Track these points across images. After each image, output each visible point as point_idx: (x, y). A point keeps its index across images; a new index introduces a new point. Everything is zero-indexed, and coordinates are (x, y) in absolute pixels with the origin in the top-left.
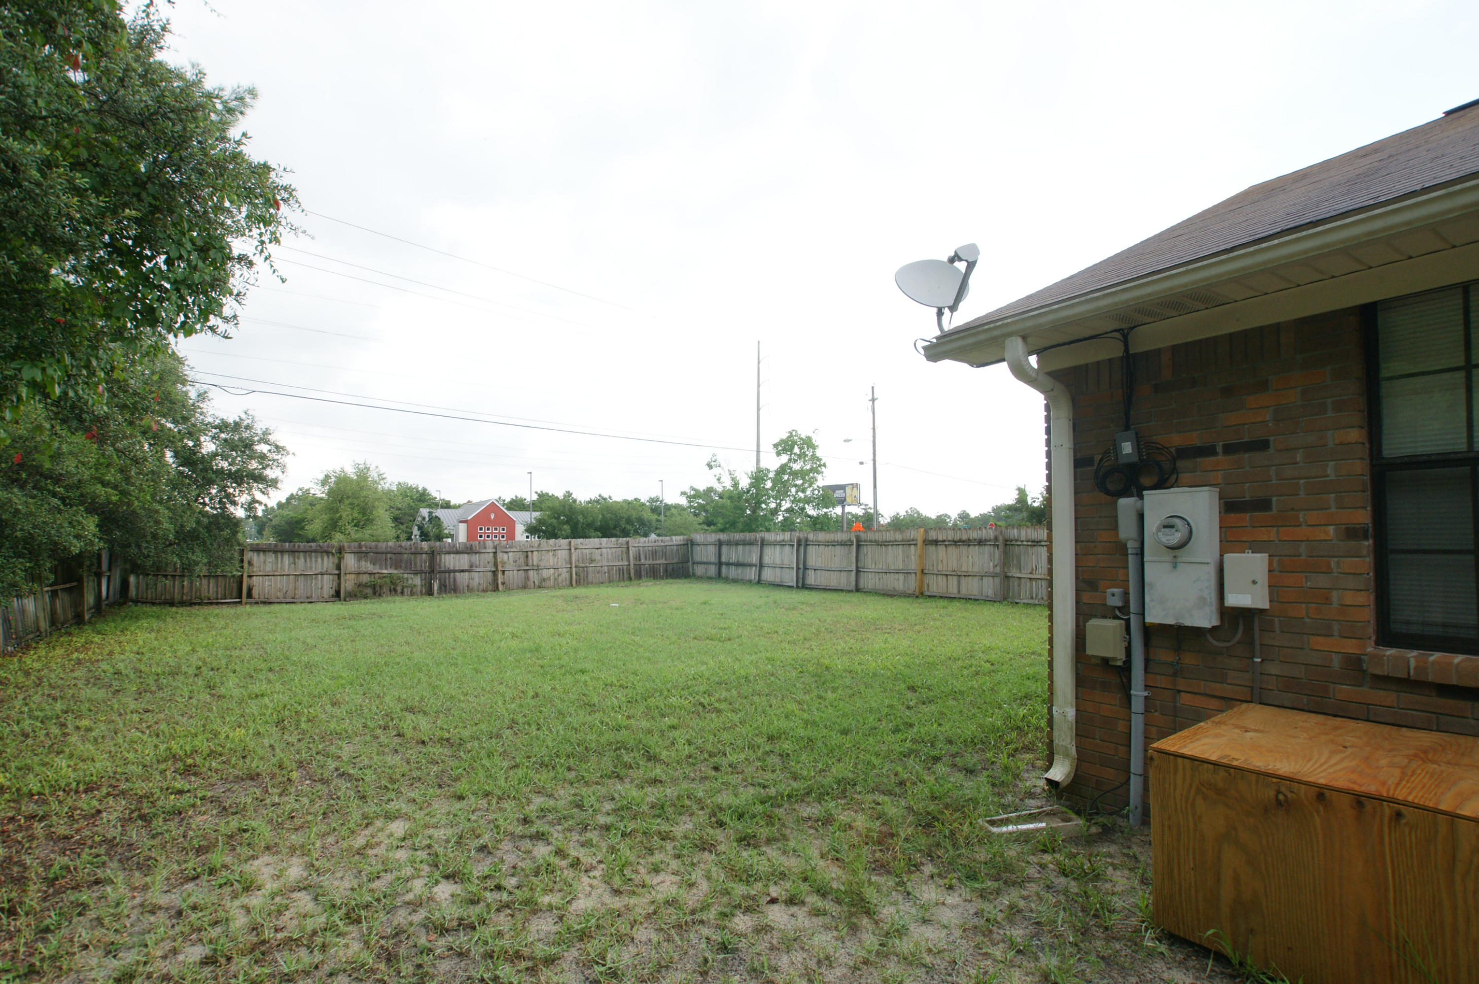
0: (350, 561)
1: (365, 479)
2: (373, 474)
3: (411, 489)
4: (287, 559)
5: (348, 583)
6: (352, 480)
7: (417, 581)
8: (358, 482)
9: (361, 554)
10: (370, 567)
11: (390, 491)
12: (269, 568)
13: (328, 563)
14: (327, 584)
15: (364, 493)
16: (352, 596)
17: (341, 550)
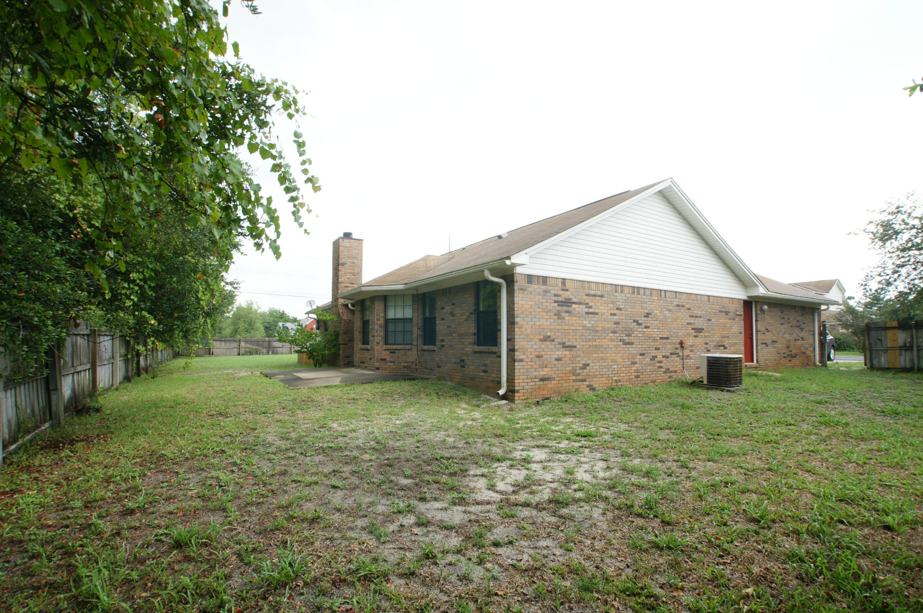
0: (243, 344)
1: (251, 308)
2: (255, 307)
3: (276, 311)
4: (223, 343)
5: (242, 351)
6: (244, 309)
7: (264, 350)
8: (248, 309)
9: (246, 342)
10: (249, 346)
11: (264, 313)
12: (218, 346)
13: (236, 344)
14: (236, 351)
15: (250, 316)
16: (243, 355)
17: (240, 340)
